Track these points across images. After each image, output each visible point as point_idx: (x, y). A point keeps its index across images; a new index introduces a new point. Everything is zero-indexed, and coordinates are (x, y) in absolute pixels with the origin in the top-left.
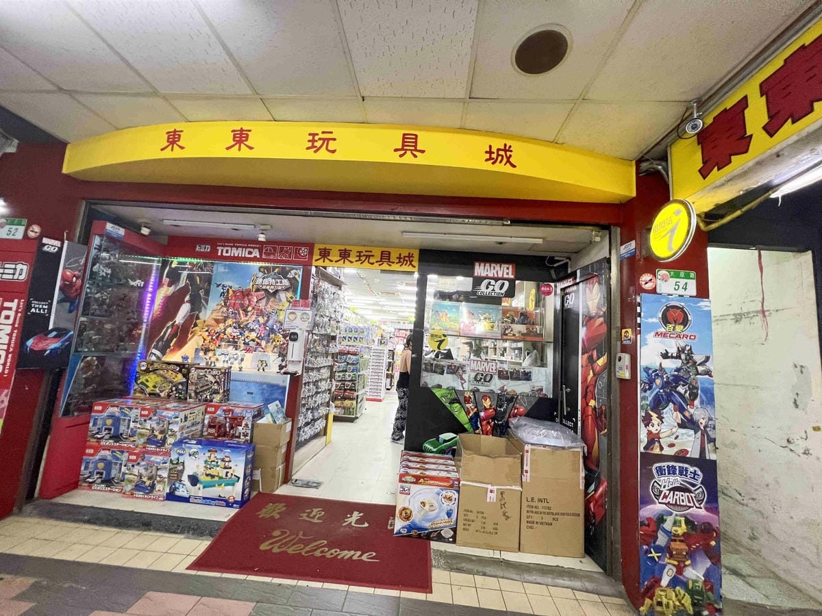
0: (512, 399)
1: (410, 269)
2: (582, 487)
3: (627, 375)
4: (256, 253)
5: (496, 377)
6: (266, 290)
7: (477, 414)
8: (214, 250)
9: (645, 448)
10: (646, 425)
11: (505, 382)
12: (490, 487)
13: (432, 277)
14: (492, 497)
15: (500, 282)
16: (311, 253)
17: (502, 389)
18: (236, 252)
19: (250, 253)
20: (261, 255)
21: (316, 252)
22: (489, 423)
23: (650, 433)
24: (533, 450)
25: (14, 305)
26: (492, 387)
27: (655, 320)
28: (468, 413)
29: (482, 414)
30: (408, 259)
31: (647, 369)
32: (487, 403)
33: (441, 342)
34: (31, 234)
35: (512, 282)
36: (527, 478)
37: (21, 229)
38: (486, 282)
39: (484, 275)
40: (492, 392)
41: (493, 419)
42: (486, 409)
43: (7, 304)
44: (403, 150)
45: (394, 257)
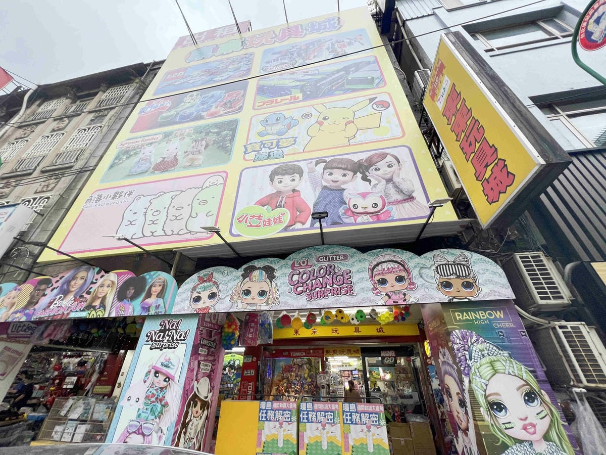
0: (405, 407)
1: (359, 355)
2: (432, 437)
3: (431, 393)
4: (304, 354)
5: (399, 398)
6: (298, 365)
7: (394, 414)
8: (289, 354)
9: (441, 417)
10: (440, 409)
11: (403, 400)
12: (401, 439)
13: (366, 359)
14: (403, 443)
15: (391, 358)
16: (323, 353)
17: (402, 403)
18: (297, 354)
19: (302, 354)
20: (306, 354)
21: (325, 351)
22: (399, 418)
23: (441, 412)
24: (413, 424)
25: (251, 384)
26: (398, 403)
27: (433, 374)
28: (390, 414)
29: (396, 414)
30: (357, 352)
31: (435, 390)
32: (397, 409)
33: (375, 384)
34: (254, 360)
35: (395, 358)
36: (413, 435)
37: (251, 359)
38: (386, 359)
39: (384, 356)
40: (398, 404)
41: (400, 416)
42: (397, 412)
43: (249, 384)
44: (355, 331)
45: (352, 350)
